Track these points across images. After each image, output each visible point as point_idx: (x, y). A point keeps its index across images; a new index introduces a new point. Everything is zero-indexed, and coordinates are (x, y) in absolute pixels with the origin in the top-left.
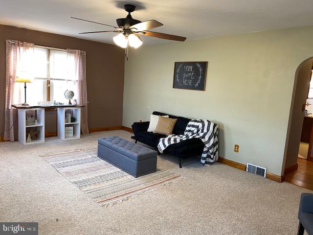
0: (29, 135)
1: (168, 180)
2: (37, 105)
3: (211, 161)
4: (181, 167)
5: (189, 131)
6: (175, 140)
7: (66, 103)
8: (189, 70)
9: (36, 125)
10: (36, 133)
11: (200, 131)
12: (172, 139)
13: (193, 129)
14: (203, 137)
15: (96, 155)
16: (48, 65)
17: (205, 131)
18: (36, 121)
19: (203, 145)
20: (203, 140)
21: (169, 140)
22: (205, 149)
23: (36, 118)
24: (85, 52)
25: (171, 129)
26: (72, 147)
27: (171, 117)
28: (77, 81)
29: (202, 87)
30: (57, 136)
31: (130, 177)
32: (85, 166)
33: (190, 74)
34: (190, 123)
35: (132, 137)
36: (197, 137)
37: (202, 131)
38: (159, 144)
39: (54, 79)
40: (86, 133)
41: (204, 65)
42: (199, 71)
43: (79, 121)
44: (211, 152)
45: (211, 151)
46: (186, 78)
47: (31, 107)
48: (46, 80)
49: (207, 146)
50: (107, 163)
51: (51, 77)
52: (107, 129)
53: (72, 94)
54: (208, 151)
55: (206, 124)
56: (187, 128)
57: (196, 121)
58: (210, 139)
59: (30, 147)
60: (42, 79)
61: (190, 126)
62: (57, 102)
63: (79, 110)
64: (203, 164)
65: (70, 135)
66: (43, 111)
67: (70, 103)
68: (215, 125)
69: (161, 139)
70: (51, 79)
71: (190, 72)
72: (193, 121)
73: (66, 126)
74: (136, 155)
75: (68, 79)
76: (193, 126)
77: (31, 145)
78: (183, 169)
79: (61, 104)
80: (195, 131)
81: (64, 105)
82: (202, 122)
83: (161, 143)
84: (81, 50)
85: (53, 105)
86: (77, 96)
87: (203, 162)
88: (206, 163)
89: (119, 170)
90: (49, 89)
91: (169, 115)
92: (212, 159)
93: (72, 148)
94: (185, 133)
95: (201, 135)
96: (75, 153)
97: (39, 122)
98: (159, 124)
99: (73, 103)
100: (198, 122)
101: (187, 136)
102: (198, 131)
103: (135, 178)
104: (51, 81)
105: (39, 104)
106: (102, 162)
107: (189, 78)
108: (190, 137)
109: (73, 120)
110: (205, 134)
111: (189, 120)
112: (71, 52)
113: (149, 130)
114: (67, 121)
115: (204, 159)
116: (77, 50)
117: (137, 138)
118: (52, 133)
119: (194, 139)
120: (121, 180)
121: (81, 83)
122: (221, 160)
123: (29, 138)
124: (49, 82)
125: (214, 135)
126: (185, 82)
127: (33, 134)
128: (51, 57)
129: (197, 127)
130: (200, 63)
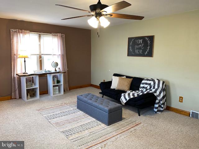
0: (29, 94)
1: (133, 127)
2: (33, 73)
3: (162, 109)
4: (139, 115)
5: (143, 87)
6: (133, 95)
7: (53, 71)
8: (139, 42)
9: (34, 87)
10: (33, 92)
11: (152, 88)
12: (131, 94)
13: (146, 86)
14: (155, 92)
15: (76, 108)
16: (40, 45)
17: (156, 87)
18: (33, 84)
19: (155, 98)
20: (155, 94)
21: (129, 94)
22: (157, 101)
23: (33, 82)
24: (64, 35)
25: (129, 86)
26: (58, 101)
27: (127, 77)
28: (60, 55)
29: (150, 54)
30: (48, 93)
31: (103, 125)
32: (69, 117)
33: (141, 45)
34: (143, 82)
35: (100, 93)
36: (150, 92)
37: (154, 88)
38: (122, 98)
39: (44, 55)
40: (68, 91)
41: (152, 38)
42: (147, 43)
43: (62, 83)
44: (162, 103)
45: (161, 102)
46: (137, 49)
47: (29, 75)
48: (39, 56)
49: (159, 98)
50: (84, 114)
51: (42, 53)
52: (81, 87)
53: (57, 64)
54: (159, 102)
55: (157, 82)
56: (142, 85)
57: (148, 80)
58: (160, 93)
59: (29, 103)
60: (36, 55)
61: (143, 84)
62: (46, 70)
63: (62, 75)
64: (156, 112)
65: (56, 93)
66: (38, 77)
67: (56, 70)
68: (163, 83)
69: (123, 94)
70: (42, 54)
71: (140, 44)
72: (146, 80)
73: (54, 86)
74: (107, 109)
75: (54, 54)
76: (146, 84)
77: (31, 101)
78: (142, 116)
79: (50, 71)
80: (149, 87)
81: (52, 72)
82: (153, 80)
83: (122, 97)
84: (62, 33)
85: (44, 72)
86: (60, 66)
87: (156, 110)
88: (158, 111)
89: (94, 119)
90: (41, 61)
91: (126, 76)
92: (162, 108)
94: (140, 89)
95: (153, 90)
96: (61, 106)
97: (35, 84)
98: (119, 83)
99: (58, 70)
100: (150, 80)
101: (142, 91)
102: (151, 87)
103: (107, 127)
104: (42, 56)
105: (34, 72)
106: (81, 113)
107: (140, 48)
108: (145, 93)
109: (58, 82)
110: (157, 90)
111: (142, 79)
112: (55, 35)
113: (112, 87)
114: (54, 83)
115: (157, 108)
116: (59, 34)
117: (103, 93)
118: (44, 91)
119: (148, 93)
120: (97, 128)
121: (63, 56)
122: (168, 108)
123: (29, 96)
124: (40, 57)
125: (163, 90)
126: (137, 51)
127: (31, 93)
128: (42, 40)
129: (150, 84)
130: (148, 37)
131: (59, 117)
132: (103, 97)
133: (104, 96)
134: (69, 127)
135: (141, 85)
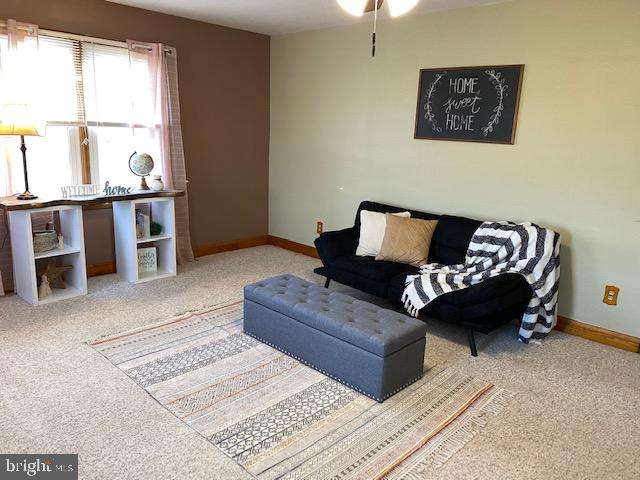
0: (45, 277)
2: (59, 197)
3: (545, 330)
4: (475, 354)
5: (481, 253)
6: (450, 280)
7: (137, 189)
8: (464, 89)
9: (62, 250)
10: (62, 270)
11: (516, 254)
12: (441, 278)
13: (492, 248)
14: (529, 269)
15: (239, 330)
16: (80, 85)
17: (531, 252)
18: (61, 239)
19: (529, 291)
20: (530, 279)
21: (434, 278)
22: (534, 303)
23: (58, 231)
24: (174, 50)
25: (425, 247)
26: (164, 303)
27: (416, 214)
28: (158, 126)
29: (504, 133)
30: (115, 272)
31: (362, 401)
32: (223, 370)
33: (468, 100)
34: (479, 232)
35: (317, 271)
36: (513, 270)
37: (523, 255)
38: (407, 291)
39: (100, 124)
41: (513, 75)
42: (495, 92)
43: (170, 232)
44: (548, 309)
45: (548, 306)
46: (453, 111)
47: (45, 205)
48: (77, 128)
49: (541, 293)
50: (278, 354)
51: (89, 118)
53: (149, 162)
54: (542, 305)
55: (533, 234)
56: (473, 246)
57: (497, 226)
58: (545, 273)
59: (50, 312)
60: (65, 123)
61: (481, 240)
62: (112, 185)
63: (170, 205)
64: (525, 341)
65: (148, 270)
66: (78, 213)
67: (145, 186)
68: (556, 236)
69: (410, 278)
70: (91, 124)
71: (467, 94)
72: (490, 227)
73: (140, 246)
75: (136, 123)
76: (493, 240)
77: (55, 305)
78: (483, 357)
79: (123, 189)
80: (503, 253)
81: (132, 192)
82: (520, 229)
83: (410, 291)
84: (165, 44)
85: (102, 194)
86: (159, 168)
87: (526, 334)
88: (536, 336)
89: (322, 378)
90: (86, 150)
92: (548, 325)
93: (168, 309)
94: (470, 260)
95: (522, 264)
96: (178, 326)
97: (68, 240)
98: (390, 234)
99: (153, 186)
100: (506, 228)
101: (479, 268)
102: (510, 254)
104: (90, 128)
105: (64, 192)
106: (261, 351)
107: (465, 111)
108: (494, 273)
109: (156, 229)
110: (533, 263)
111: (477, 224)
112: (138, 50)
113: (361, 251)
114: (140, 234)
115: (530, 326)
116: (154, 45)
117: (329, 272)
118: (104, 264)
119: (504, 276)
120: (341, 414)
121: (169, 131)
122: (563, 326)
123: (45, 286)
124: (84, 134)
125: (555, 261)
126: (452, 122)
127: (54, 273)
128: (87, 64)
129: (506, 242)
130: (497, 69)
131: (184, 371)
132: (327, 286)
133: (332, 281)
134: (234, 415)
135: (471, 243)
